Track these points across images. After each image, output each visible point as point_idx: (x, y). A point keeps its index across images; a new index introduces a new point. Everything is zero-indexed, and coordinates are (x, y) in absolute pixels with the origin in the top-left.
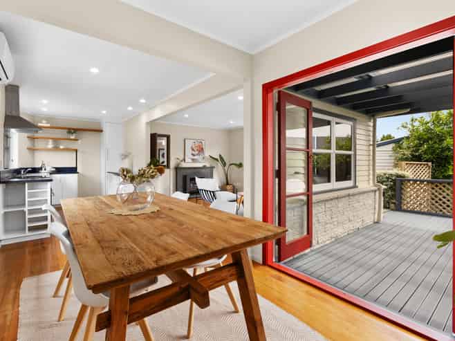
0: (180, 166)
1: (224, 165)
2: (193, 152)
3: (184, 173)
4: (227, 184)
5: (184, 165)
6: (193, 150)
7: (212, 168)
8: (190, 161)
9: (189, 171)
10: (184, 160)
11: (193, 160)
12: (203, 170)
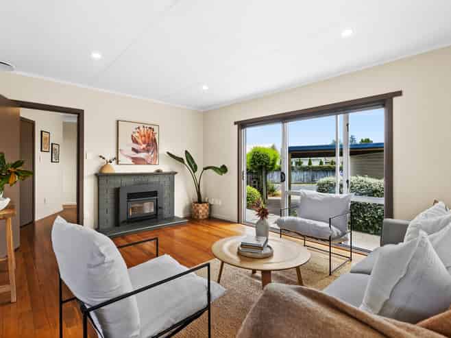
0: (106, 171)
1: (195, 169)
2: (136, 146)
3: (117, 183)
4: (200, 201)
5: (116, 169)
6: (135, 141)
7: (172, 174)
8: (130, 161)
9: (125, 181)
10: (117, 159)
11: (136, 161)
12: (156, 179)
